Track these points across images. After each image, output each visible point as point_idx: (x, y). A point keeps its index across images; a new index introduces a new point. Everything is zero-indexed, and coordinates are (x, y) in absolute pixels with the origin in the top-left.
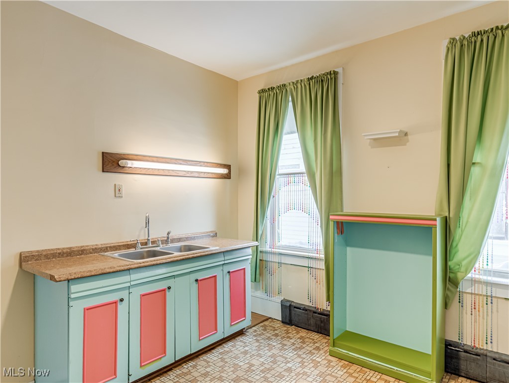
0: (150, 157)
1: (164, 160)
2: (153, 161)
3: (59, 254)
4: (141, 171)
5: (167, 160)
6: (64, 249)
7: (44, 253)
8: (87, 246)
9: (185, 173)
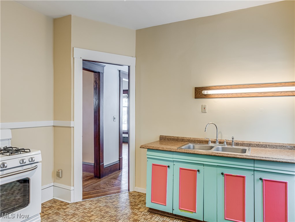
0: (225, 86)
1: (237, 86)
2: (228, 88)
3: (173, 139)
4: (218, 96)
5: (240, 86)
6: (175, 137)
7: (167, 137)
8: (186, 138)
9: (258, 94)
